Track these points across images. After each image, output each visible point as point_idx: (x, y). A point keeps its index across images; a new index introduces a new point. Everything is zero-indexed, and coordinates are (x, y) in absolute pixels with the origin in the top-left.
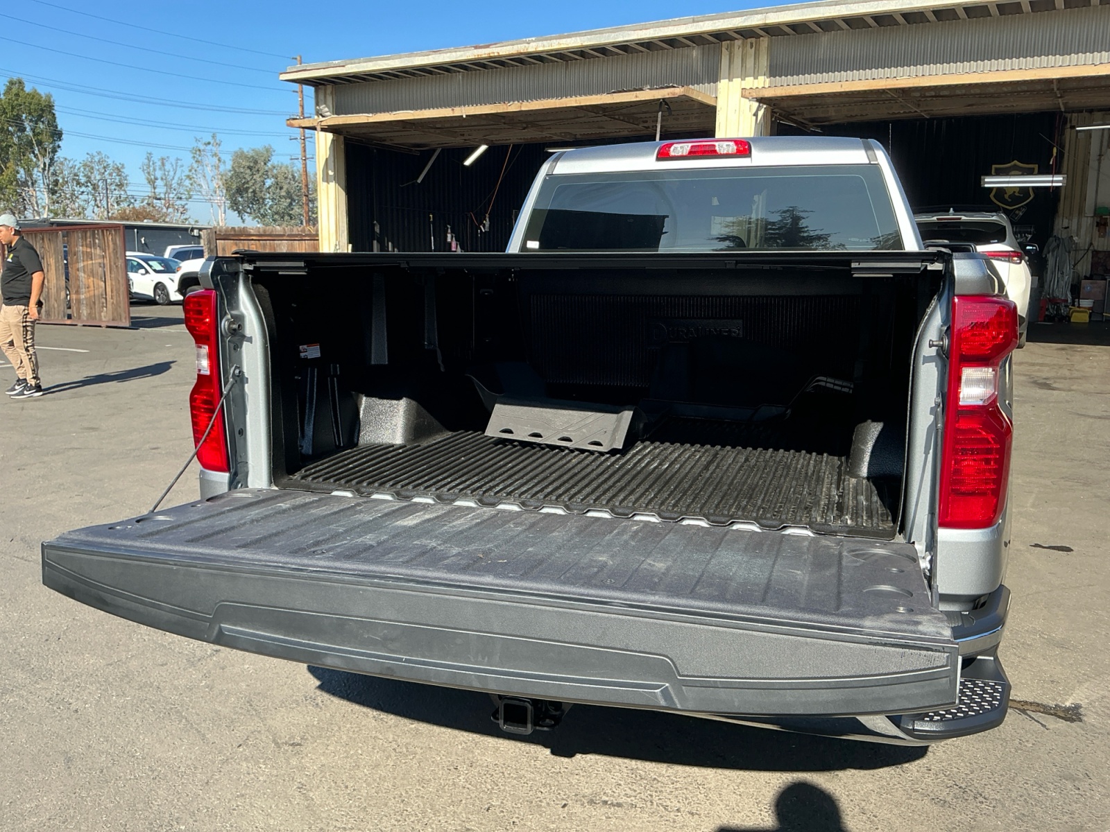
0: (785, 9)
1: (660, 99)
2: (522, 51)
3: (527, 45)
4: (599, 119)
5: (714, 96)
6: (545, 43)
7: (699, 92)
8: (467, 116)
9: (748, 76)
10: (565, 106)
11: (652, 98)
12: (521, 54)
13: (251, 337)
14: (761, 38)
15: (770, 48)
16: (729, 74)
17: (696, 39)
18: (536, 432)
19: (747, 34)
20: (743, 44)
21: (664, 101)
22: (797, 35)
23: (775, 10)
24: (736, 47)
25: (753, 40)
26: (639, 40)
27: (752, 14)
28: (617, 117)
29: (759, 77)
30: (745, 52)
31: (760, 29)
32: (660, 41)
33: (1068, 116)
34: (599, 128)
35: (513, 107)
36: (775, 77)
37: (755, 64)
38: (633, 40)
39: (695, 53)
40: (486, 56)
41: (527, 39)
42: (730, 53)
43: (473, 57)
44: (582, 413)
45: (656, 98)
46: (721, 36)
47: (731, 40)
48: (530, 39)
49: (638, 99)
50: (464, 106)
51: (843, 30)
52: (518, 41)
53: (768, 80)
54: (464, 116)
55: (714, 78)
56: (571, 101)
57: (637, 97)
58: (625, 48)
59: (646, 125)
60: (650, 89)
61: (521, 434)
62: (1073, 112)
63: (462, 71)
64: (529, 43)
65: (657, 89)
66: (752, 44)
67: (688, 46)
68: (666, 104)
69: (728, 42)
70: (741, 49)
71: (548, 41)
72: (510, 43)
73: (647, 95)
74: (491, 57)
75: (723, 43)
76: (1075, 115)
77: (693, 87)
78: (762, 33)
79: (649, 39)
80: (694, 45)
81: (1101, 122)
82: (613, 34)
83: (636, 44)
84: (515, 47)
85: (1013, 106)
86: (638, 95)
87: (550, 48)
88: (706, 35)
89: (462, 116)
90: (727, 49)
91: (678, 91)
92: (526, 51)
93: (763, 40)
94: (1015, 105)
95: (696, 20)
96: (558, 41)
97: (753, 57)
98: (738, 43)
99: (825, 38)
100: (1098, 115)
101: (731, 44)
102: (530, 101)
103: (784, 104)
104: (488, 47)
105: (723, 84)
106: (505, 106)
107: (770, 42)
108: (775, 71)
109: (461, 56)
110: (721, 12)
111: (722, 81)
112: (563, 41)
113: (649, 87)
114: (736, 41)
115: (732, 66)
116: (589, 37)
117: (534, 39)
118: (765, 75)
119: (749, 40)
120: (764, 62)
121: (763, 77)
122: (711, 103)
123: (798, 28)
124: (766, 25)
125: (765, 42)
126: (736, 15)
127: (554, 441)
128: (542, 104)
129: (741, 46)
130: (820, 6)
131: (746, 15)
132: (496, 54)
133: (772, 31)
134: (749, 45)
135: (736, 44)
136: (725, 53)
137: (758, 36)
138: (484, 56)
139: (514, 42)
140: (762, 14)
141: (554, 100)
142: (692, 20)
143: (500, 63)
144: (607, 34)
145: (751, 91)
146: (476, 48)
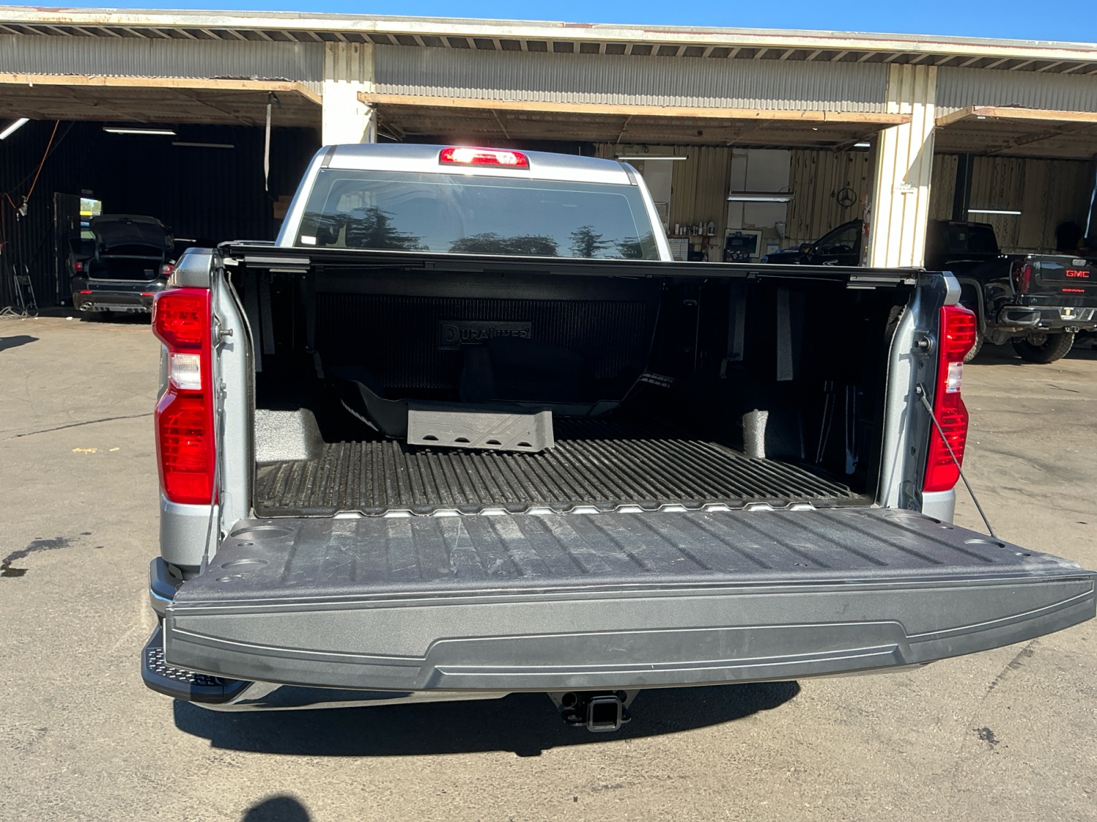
0: (393, 19)
1: (268, 91)
2: (101, 21)
3: (108, 16)
4: (193, 103)
5: (319, 94)
6: (130, 16)
7: (308, 89)
8: (34, 85)
9: (354, 80)
10: (160, 86)
11: (262, 89)
12: (100, 24)
13: (232, 344)
14: (366, 44)
15: (374, 54)
16: (334, 75)
17: (301, 36)
18: (461, 437)
19: (354, 37)
20: (347, 46)
21: (273, 95)
22: (400, 46)
23: (383, 18)
24: (340, 49)
25: (357, 44)
26: (240, 27)
27: (362, 20)
28: (209, 103)
29: (365, 82)
30: (349, 55)
31: (368, 35)
32: (264, 32)
33: (596, 145)
34: (183, 112)
35: (96, 81)
36: (380, 84)
37: (360, 68)
38: (235, 27)
39: (298, 48)
40: (55, 20)
41: (107, 9)
42: (335, 54)
43: (38, 20)
44: (499, 415)
45: (266, 89)
46: (327, 36)
47: (335, 41)
48: (111, 9)
49: (245, 88)
50: (32, 72)
51: (444, 47)
52: (95, 10)
53: (373, 86)
54: (31, 85)
55: (318, 76)
56: (167, 81)
57: (244, 85)
58: (222, 33)
59: (237, 114)
60: (259, 80)
61: (446, 440)
62: (600, 143)
63: (17, 33)
64: (110, 14)
65: (266, 80)
66: (356, 48)
67: (290, 40)
68: (275, 97)
69: (332, 42)
70: (345, 51)
71: (134, 15)
72: (85, 10)
73: (254, 85)
74: (61, 23)
75: (327, 43)
76: (601, 145)
77: (302, 83)
78: (368, 38)
79: (251, 28)
80: (297, 41)
81: (636, 154)
82: (211, 18)
83: (236, 31)
84: (93, 16)
85: (578, 134)
86: (245, 84)
87: (137, 22)
88: (312, 32)
89: (28, 85)
90: (331, 50)
91: (290, 86)
92: (106, 21)
93: (367, 46)
94: (580, 133)
95: (302, 16)
96: (146, 16)
97: (358, 61)
98: (342, 45)
99: (427, 53)
100: (636, 148)
101: (334, 45)
102: (116, 76)
103: (391, 111)
104: (56, 10)
105: (328, 84)
106: (84, 79)
107: (375, 49)
108: (379, 78)
109: (21, 16)
110: (327, 12)
111: (326, 80)
112: (150, 17)
113: (257, 77)
114: (340, 43)
115: (336, 67)
116: (183, 16)
117: (115, 10)
118: (370, 81)
119: (353, 44)
120: (369, 67)
121: (369, 82)
122: (318, 101)
123: (405, 40)
124: (375, 31)
125: (369, 48)
126: (343, 17)
127: (483, 445)
128: (131, 81)
129: (345, 48)
130: (427, 22)
131: (356, 19)
132: (68, 20)
133: (379, 39)
134: (353, 49)
135: (340, 47)
136: (329, 53)
137: (363, 41)
138: (52, 20)
139: (90, 10)
140: (370, 20)
141: (146, 78)
142: (297, 15)
143: (70, 30)
144: (204, 17)
145: (366, 95)
146: (40, 10)
